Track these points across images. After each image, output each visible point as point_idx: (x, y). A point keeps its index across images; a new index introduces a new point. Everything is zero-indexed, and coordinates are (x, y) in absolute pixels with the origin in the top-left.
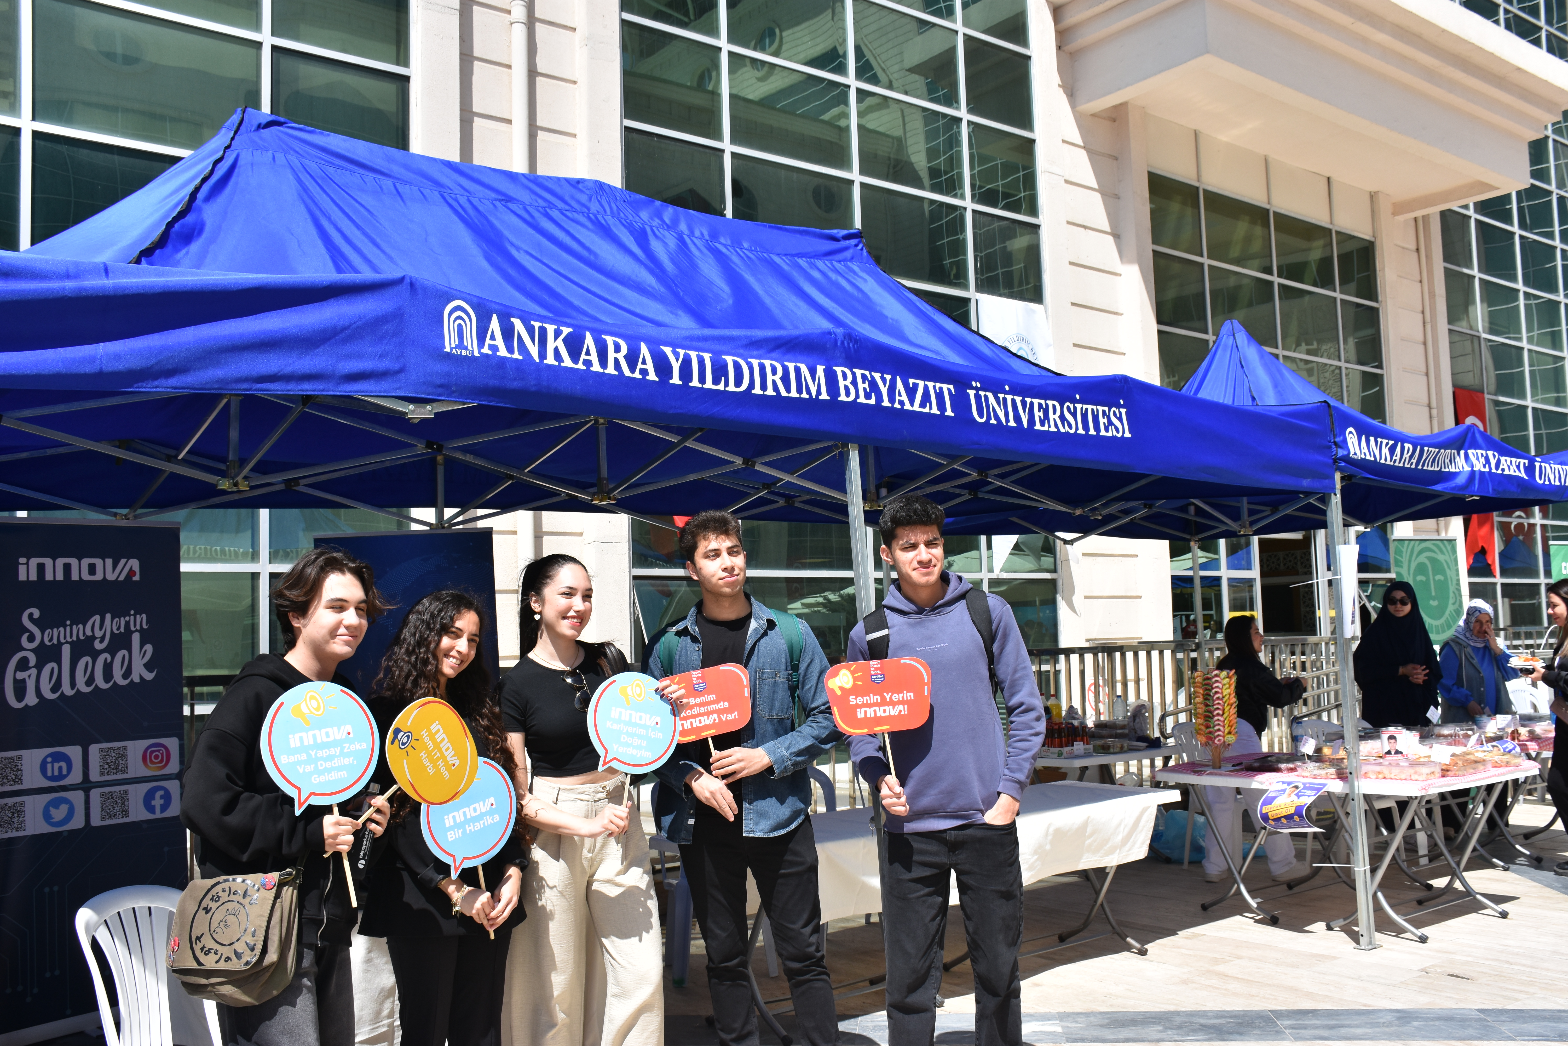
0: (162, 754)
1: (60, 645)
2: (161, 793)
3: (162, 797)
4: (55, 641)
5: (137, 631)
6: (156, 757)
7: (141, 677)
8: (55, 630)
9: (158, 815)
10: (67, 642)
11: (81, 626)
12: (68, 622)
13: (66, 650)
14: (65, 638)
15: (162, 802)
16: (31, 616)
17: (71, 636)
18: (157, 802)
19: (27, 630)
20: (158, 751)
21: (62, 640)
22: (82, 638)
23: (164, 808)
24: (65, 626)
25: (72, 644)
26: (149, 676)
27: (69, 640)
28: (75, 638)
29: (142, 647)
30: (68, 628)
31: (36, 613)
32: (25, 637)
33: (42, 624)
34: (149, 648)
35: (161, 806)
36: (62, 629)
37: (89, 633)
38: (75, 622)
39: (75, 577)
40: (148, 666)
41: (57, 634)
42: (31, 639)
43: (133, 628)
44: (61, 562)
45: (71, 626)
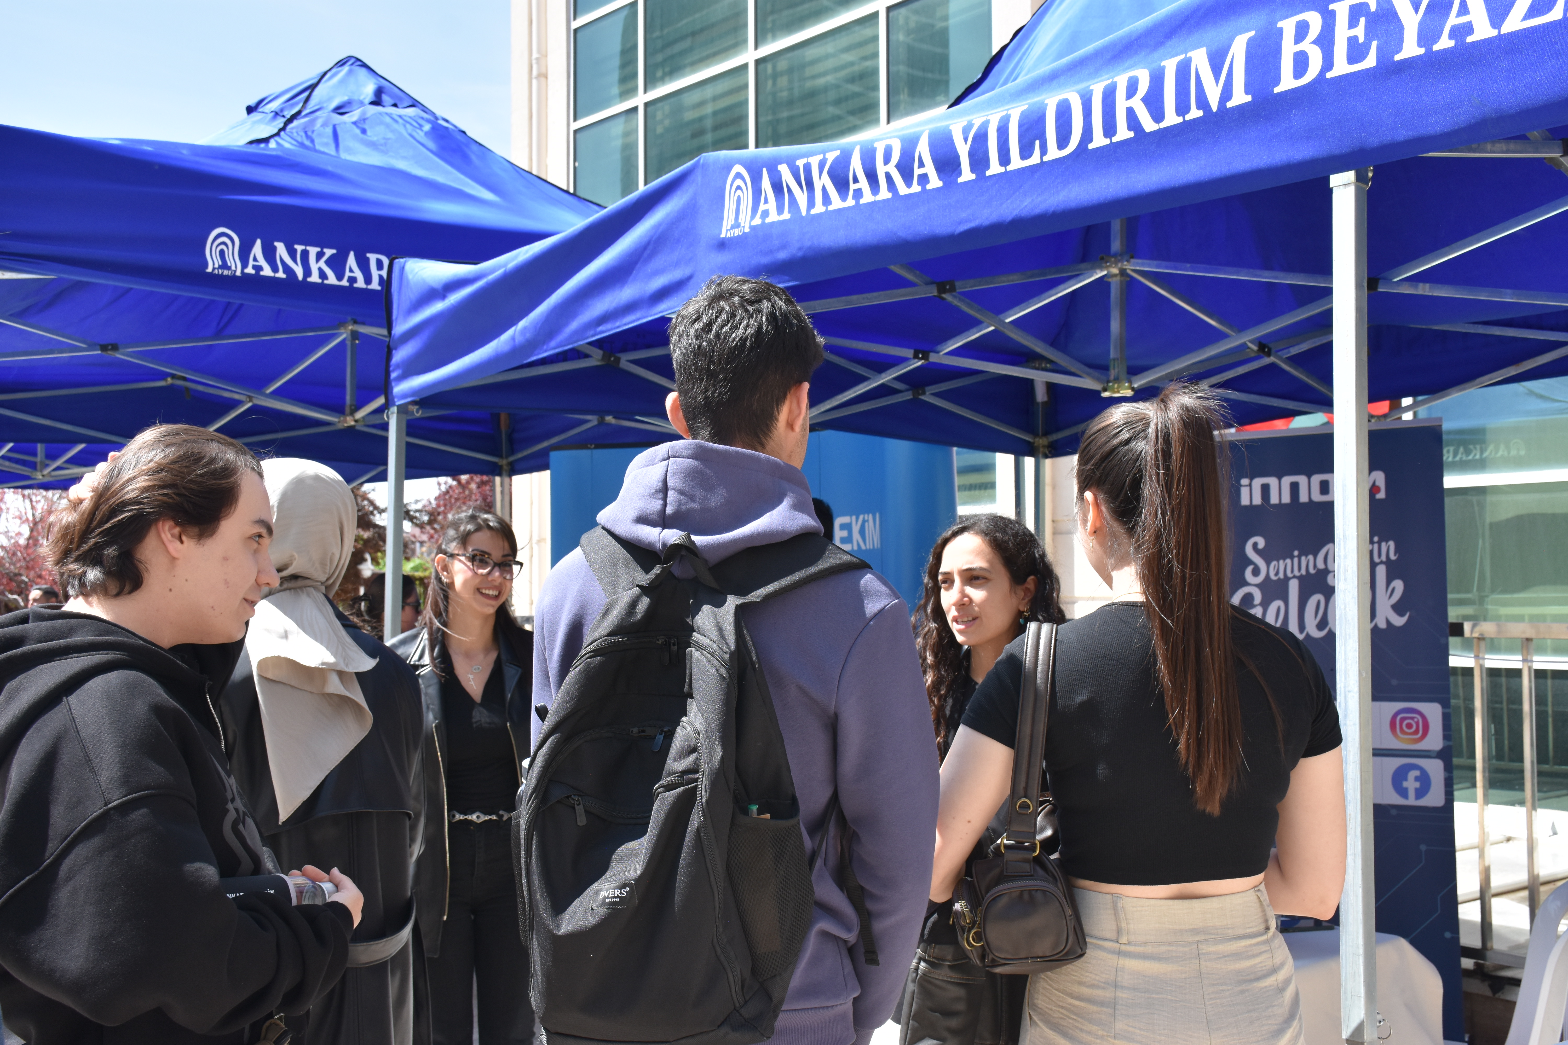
0: (1417, 723)
1: (1287, 579)
2: (1417, 773)
3: (1417, 779)
4: (1281, 575)
5: (1382, 562)
6: (1409, 726)
7: (1388, 622)
8: (1281, 562)
9: (1412, 801)
10: (1294, 577)
11: (1311, 557)
12: (1296, 553)
13: (1294, 587)
14: (1292, 571)
15: (1417, 785)
16: (1255, 545)
17: (1300, 569)
18: (1411, 784)
19: (1250, 562)
20: (1412, 718)
21: (1289, 574)
22: (1312, 571)
23: (1421, 793)
24: (1292, 557)
25: (1301, 578)
26: (1399, 621)
27: (1297, 573)
28: (1303, 572)
29: (1389, 582)
30: (1296, 560)
31: (1261, 542)
32: (1249, 569)
33: (1267, 555)
34: (1398, 585)
35: (1417, 790)
36: (1288, 561)
37: (1321, 565)
38: (1304, 553)
39: (1303, 498)
40: (1398, 608)
41: (1282, 567)
42: (1256, 572)
43: (1376, 560)
44: (1287, 480)
45: (1299, 557)
